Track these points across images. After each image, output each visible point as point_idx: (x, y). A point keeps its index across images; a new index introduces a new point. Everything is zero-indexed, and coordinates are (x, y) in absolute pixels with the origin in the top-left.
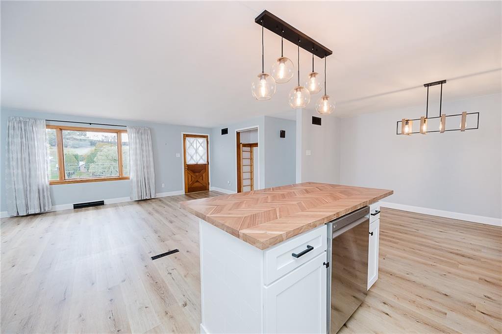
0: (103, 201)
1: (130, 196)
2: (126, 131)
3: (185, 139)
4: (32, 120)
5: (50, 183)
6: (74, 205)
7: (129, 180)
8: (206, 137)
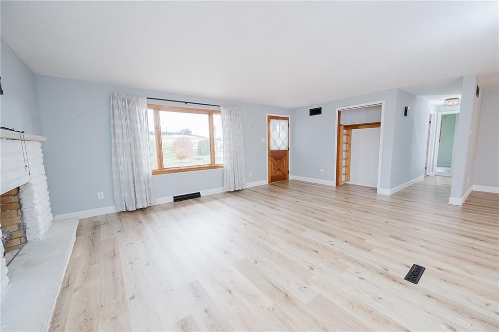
0: (199, 193)
1: (223, 186)
2: (219, 112)
3: (269, 121)
4: (134, 98)
5: (153, 172)
6: (174, 197)
7: (222, 169)
8: (286, 119)
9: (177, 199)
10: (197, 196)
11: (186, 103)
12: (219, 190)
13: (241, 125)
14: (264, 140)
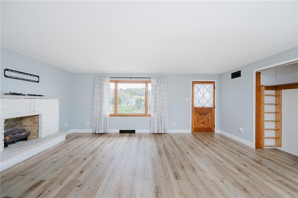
0: (135, 130)
1: (150, 129)
2: (150, 82)
3: (193, 85)
4: (104, 78)
5: (110, 115)
6: (120, 130)
7: (150, 117)
8: (213, 83)
9: (122, 132)
10: (133, 132)
11: (131, 78)
12: (148, 131)
13: (166, 89)
14: (188, 99)
